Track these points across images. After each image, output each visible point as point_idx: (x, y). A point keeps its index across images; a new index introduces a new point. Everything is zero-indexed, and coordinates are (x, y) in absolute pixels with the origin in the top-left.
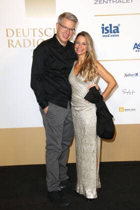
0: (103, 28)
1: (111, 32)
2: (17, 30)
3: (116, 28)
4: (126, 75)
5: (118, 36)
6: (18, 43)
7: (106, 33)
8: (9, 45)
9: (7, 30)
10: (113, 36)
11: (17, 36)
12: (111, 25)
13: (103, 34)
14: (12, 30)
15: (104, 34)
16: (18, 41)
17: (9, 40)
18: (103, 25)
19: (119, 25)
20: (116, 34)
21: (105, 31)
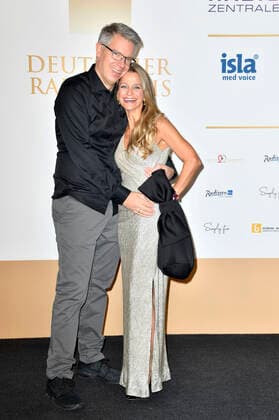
0: (223, 61)
1: (240, 71)
2: (50, 57)
3: (249, 63)
4: (268, 159)
5: (254, 78)
6: (51, 86)
7: (229, 72)
8: (33, 90)
9: (30, 57)
10: (244, 78)
11: (51, 71)
12: (240, 56)
13: (224, 74)
14: (41, 59)
15: (227, 74)
16: (52, 81)
17: (33, 79)
18: (224, 55)
19: (256, 56)
20: (251, 74)
21: (228, 68)
